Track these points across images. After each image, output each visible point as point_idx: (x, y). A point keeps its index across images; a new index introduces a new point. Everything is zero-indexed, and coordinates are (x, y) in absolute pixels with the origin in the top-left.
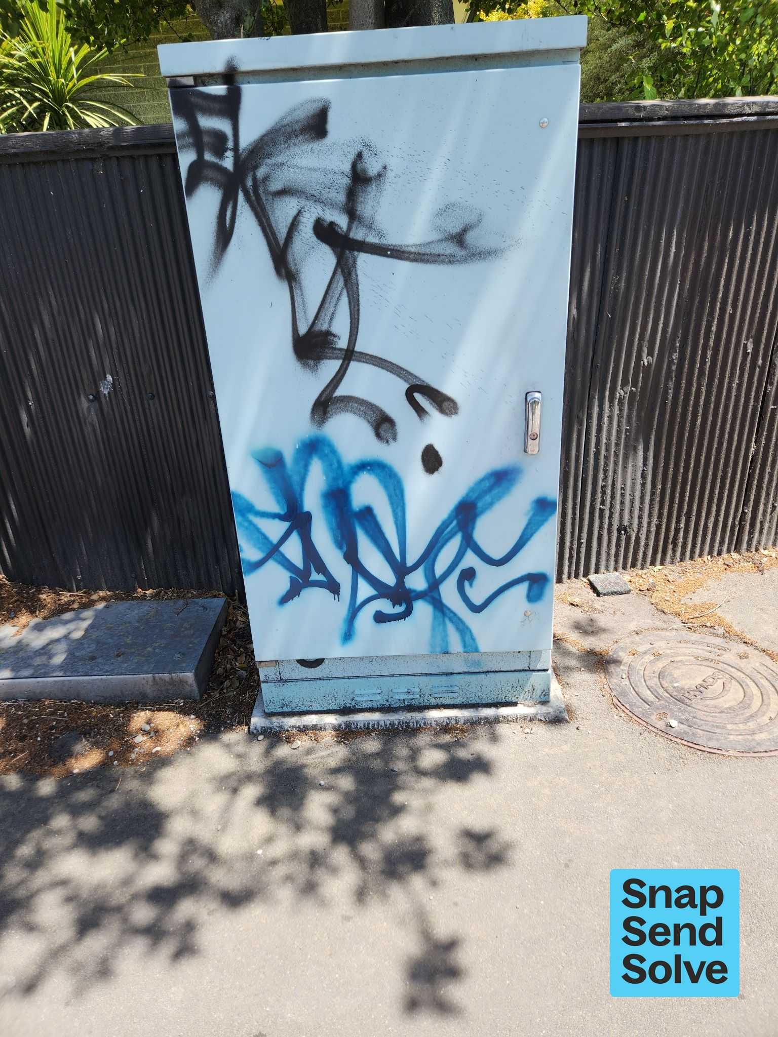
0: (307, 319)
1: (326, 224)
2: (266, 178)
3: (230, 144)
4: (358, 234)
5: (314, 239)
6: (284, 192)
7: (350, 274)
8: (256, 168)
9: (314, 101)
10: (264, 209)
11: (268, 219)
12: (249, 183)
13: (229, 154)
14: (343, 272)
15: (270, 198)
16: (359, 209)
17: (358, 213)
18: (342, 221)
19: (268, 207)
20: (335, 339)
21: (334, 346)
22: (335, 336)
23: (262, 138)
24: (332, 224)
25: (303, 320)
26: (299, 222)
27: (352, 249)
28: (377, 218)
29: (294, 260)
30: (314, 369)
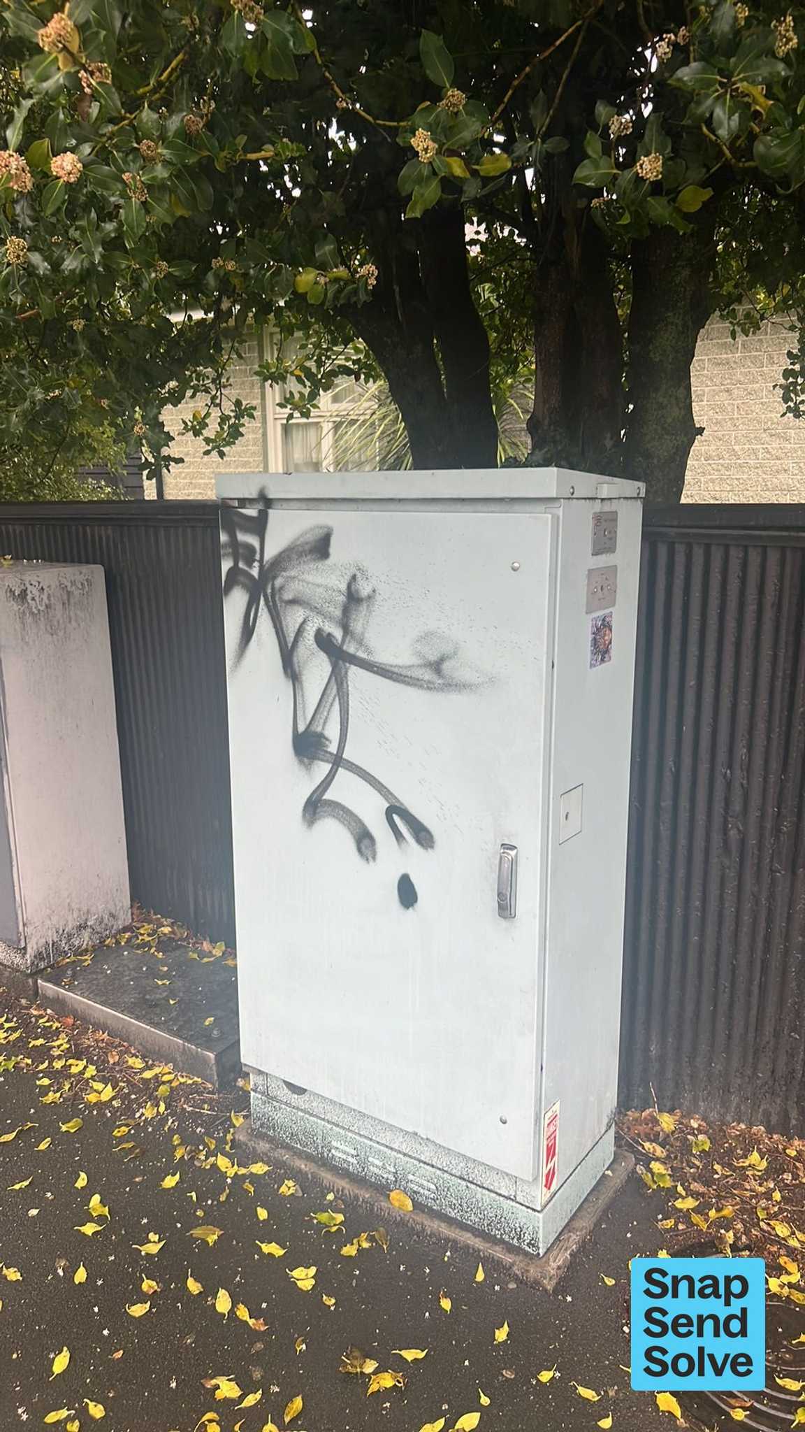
0: (305, 719)
1: (325, 635)
2: (281, 588)
3: (258, 557)
4: (351, 648)
5: (315, 646)
6: (294, 602)
7: (342, 683)
8: (274, 578)
9: (321, 528)
10: (278, 614)
11: (281, 623)
12: (269, 591)
13: (256, 564)
14: (336, 679)
15: (283, 604)
16: (352, 625)
17: (351, 628)
18: (338, 634)
19: (281, 614)
20: (327, 743)
21: (325, 749)
22: (327, 739)
23: (280, 554)
24: (329, 634)
25: (302, 718)
26: (304, 629)
27: (344, 661)
28: (366, 635)
29: (299, 662)
30: (308, 767)
